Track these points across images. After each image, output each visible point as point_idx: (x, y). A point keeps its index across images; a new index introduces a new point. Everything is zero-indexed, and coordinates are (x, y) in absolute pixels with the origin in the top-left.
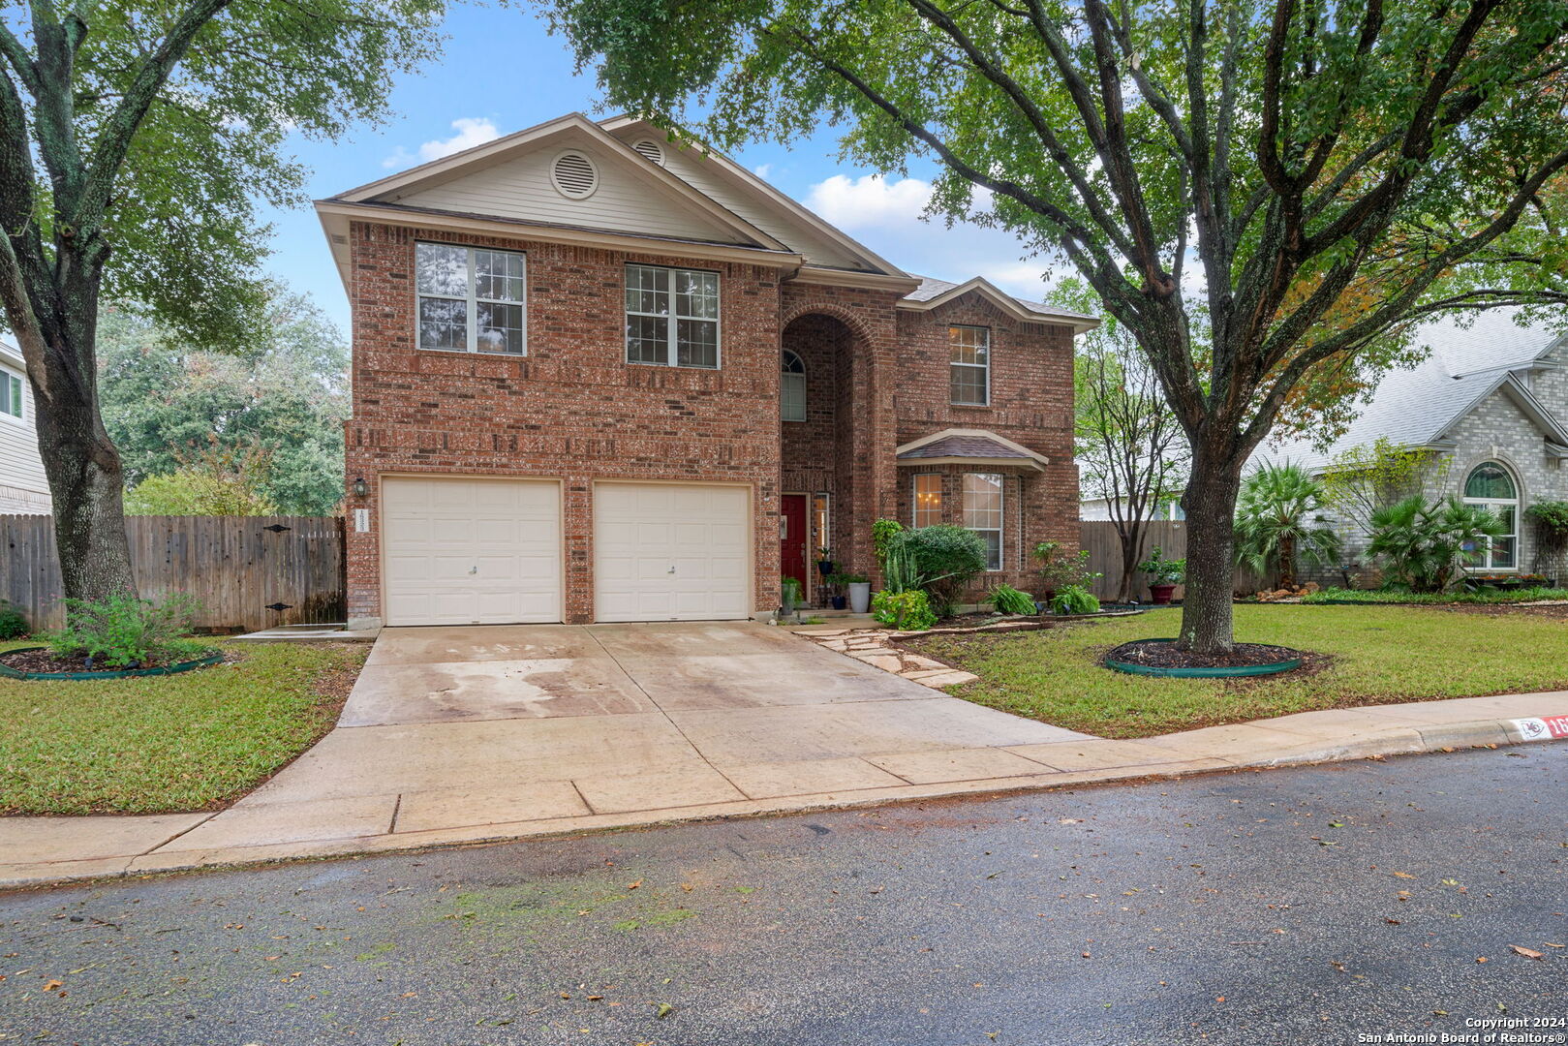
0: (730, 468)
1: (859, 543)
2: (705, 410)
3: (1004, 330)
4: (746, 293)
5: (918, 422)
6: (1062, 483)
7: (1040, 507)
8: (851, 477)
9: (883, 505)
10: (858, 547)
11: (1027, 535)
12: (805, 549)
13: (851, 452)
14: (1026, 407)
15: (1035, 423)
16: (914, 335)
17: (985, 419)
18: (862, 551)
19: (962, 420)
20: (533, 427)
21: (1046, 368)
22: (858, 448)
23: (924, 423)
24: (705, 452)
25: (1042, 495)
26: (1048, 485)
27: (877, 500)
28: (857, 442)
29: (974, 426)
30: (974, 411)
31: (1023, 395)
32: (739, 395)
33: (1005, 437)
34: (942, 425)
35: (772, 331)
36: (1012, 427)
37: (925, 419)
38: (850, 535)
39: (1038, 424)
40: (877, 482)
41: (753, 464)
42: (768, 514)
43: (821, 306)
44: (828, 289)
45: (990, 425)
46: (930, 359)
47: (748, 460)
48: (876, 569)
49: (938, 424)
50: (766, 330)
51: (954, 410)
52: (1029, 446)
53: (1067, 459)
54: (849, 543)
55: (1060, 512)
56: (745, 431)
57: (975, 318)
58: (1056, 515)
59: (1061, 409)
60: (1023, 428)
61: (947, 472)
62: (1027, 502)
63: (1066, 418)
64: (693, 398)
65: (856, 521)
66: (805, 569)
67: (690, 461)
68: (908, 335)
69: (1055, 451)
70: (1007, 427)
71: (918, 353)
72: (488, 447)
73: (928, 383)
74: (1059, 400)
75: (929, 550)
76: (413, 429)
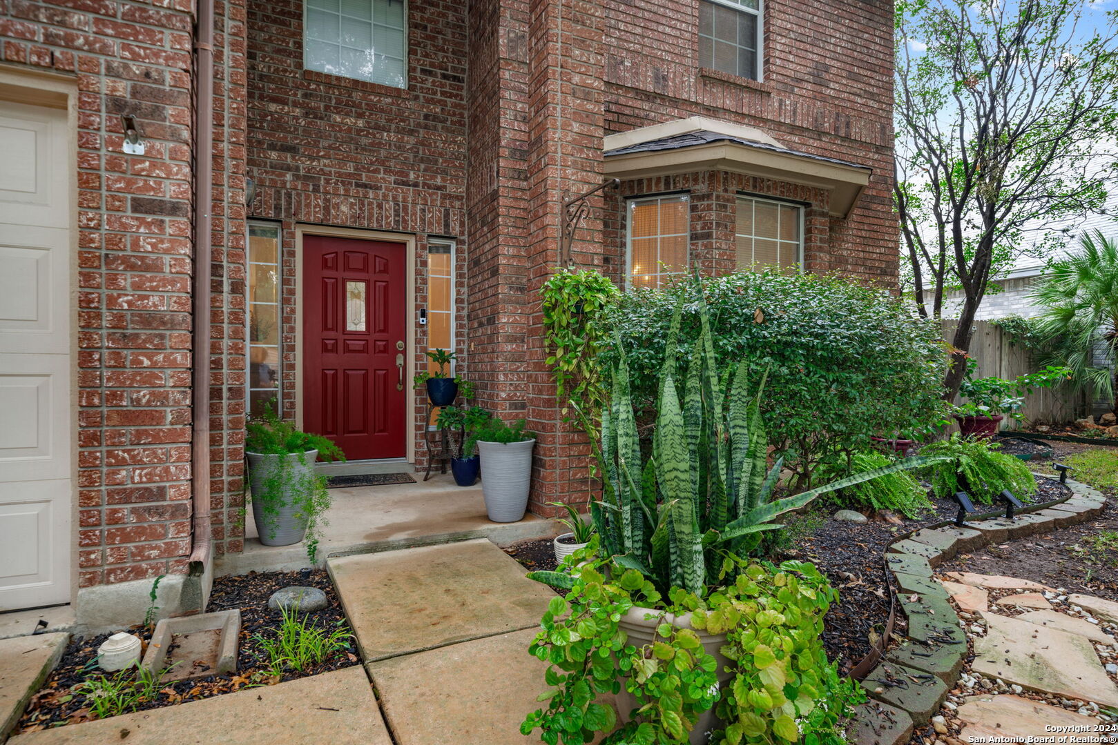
1: (511, 339)
5: (636, 90)
6: (876, 243)
8: (495, 195)
9: (568, 235)
10: (508, 347)
12: (404, 352)
13: (497, 140)
14: (824, 99)
15: (836, 129)
17: (756, 109)
18: (517, 358)
19: (719, 103)
21: (854, 33)
22: (510, 129)
23: (648, 96)
27: (554, 220)
28: (510, 115)
29: (740, 117)
30: (737, 88)
31: (819, 75)
34: (682, 106)
36: (802, 129)
37: (650, 88)
38: (492, 321)
39: (842, 133)
40: (554, 174)
42: (138, 206)
45: (765, 121)
48: (550, 403)
49: (674, 103)
51: (705, 79)
53: (882, 201)
54: (491, 341)
59: (875, 113)
60: (819, 134)
61: (702, 188)
65: (503, 290)
66: (403, 393)
70: (794, 130)
74: (871, 96)
75: (781, 352)
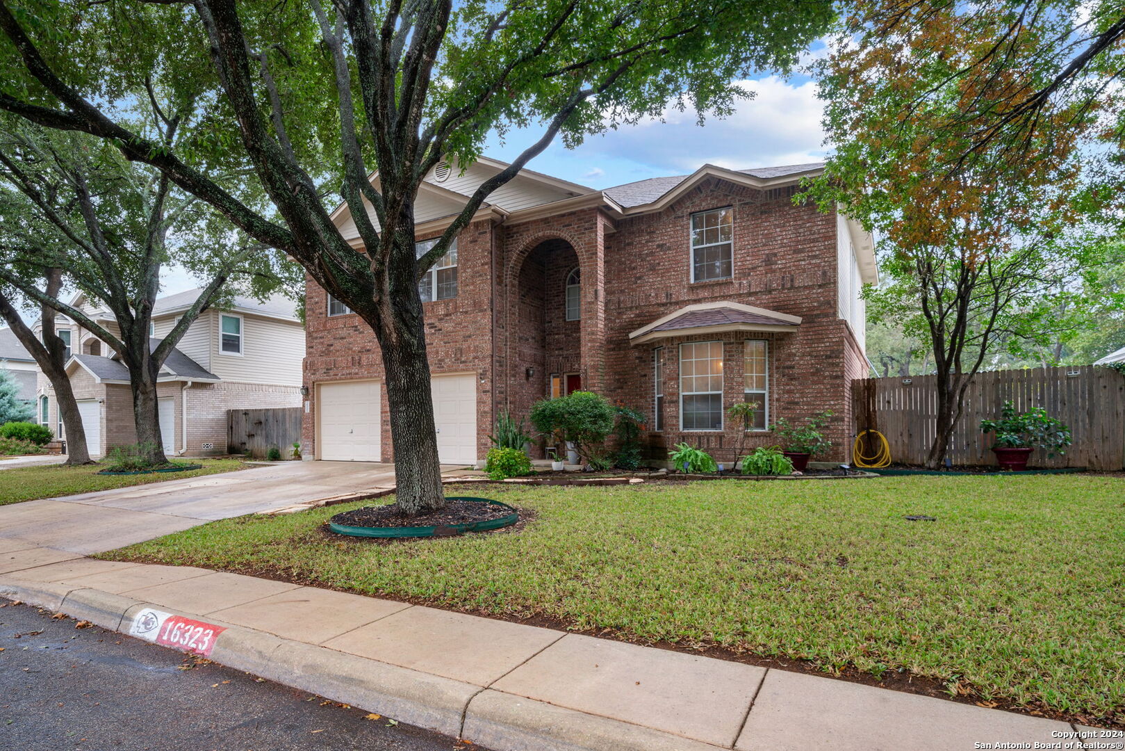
0: (461, 362)
2: (448, 326)
3: (747, 204)
4: (471, 242)
5: (658, 305)
6: (820, 341)
7: (792, 367)
11: (776, 396)
14: (774, 271)
15: (783, 285)
16: (653, 232)
17: (725, 291)
20: (369, 350)
21: (796, 228)
23: (664, 305)
24: (447, 353)
25: (795, 355)
26: (802, 344)
30: (713, 285)
31: (769, 261)
32: (466, 312)
33: (748, 303)
34: (681, 304)
35: (486, 264)
36: (756, 293)
37: (665, 301)
39: (788, 285)
41: (475, 358)
42: (484, 392)
43: (540, 234)
44: (546, 221)
46: (669, 249)
47: (472, 355)
49: (677, 303)
50: (482, 265)
51: (692, 288)
52: (776, 309)
53: (827, 315)
55: (818, 371)
56: (470, 337)
57: (715, 202)
58: (813, 374)
59: (818, 266)
60: (770, 292)
61: (664, 345)
62: (776, 363)
63: (824, 273)
64: (441, 319)
67: (439, 360)
68: (649, 233)
69: (811, 309)
70: (750, 294)
71: (659, 246)
72: (350, 365)
73: (668, 271)
74: (815, 257)
76: (324, 358)
